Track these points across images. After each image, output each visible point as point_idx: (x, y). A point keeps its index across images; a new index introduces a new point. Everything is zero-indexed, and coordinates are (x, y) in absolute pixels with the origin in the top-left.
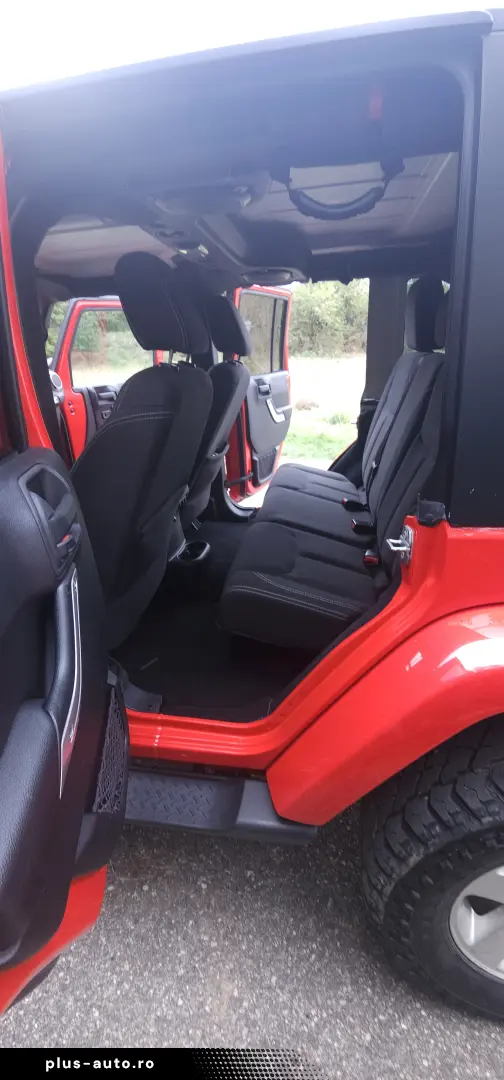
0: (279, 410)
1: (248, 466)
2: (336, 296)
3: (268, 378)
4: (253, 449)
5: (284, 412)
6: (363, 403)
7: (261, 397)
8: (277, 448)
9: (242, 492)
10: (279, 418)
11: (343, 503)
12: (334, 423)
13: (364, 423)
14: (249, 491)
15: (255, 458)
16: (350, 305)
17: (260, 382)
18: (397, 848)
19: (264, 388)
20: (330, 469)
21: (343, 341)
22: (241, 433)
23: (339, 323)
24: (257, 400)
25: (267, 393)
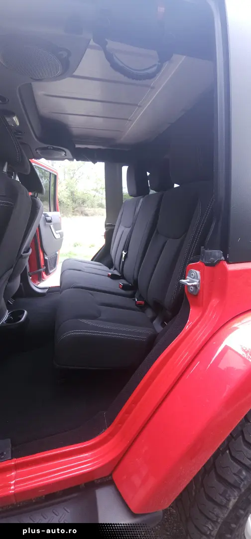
0: (57, 232)
1: (42, 263)
2: (66, 190)
3: (50, 214)
4: (44, 252)
5: (60, 233)
6: (106, 226)
7: (47, 223)
8: (57, 253)
9: (39, 278)
10: (57, 236)
11: (109, 276)
12: (75, 246)
13: (109, 236)
14: (43, 277)
15: (46, 258)
16: (74, 195)
17: (46, 215)
18: (219, 499)
19: (48, 219)
20: (92, 260)
21: (72, 210)
22: (37, 243)
23: (69, 202)
24: (45, 225)
25: (50, 221)
